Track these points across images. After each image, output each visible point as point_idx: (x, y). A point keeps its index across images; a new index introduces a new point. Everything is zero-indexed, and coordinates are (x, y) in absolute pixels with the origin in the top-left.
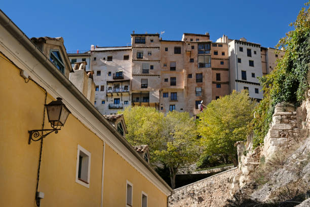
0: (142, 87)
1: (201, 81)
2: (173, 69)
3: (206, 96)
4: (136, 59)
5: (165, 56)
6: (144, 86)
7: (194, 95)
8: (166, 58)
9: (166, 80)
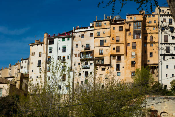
0: (100, 54)
1: (135, 48)
2: (118, 41)
3: (138, 58)
4: (96, 37)
5: (113, 33)
6: (101, 54)
7: (130, 57)
8: (114, 34)
9: (114, 49)
